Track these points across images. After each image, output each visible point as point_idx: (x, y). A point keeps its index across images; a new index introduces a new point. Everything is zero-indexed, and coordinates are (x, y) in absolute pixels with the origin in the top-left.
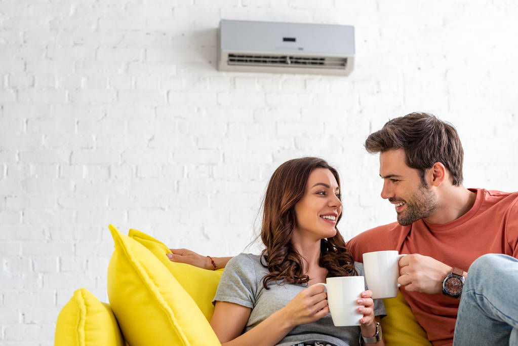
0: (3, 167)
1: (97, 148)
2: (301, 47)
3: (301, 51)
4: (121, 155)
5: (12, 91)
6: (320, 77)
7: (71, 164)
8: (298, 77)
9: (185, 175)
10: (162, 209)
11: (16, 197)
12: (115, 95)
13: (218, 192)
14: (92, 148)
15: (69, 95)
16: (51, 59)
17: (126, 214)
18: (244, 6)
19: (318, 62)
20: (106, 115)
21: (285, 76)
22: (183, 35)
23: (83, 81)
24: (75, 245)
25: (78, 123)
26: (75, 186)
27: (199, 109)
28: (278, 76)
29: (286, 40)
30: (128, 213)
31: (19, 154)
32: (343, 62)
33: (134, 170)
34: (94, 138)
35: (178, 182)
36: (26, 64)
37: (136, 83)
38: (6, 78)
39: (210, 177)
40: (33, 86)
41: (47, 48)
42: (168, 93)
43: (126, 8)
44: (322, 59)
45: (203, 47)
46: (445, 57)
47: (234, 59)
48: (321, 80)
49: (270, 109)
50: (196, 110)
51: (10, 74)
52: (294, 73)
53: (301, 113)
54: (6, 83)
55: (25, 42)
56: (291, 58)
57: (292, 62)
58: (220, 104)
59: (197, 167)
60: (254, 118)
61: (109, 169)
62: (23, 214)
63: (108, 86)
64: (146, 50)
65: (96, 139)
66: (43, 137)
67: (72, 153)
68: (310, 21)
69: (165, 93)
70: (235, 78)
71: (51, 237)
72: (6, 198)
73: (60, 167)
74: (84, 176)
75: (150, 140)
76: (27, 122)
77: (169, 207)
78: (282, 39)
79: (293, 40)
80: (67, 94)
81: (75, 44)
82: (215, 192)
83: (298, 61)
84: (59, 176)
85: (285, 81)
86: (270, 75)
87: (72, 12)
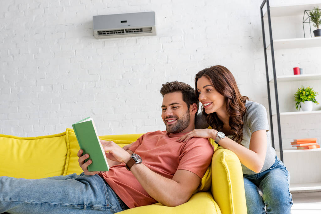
0: (9, 89)
1: (47, 78)
2: (129, 24)
3: (129, 26)
4: (57, 80)
5: (11, 57)
6: (143, 37)
7: (36, 86)
8: (133, 38)
9: (84, 87)
10: (75, 103)
11: (15, 101)
12: (53, 54)
13: (98, 93)
14: (45, 78)
15: (34, 56)
16: (26, 41)
17: (60, 106)
18: (108, 8)
19: (139, 30)
20: (50, 63)
21: (127, 38)
22: (81, 24)
23: (40, 49)
24: (39, 120)
25: (38, 68)
26: (39, 95)
27: (89, 57)
28: (124, 38)
29: (122, 22)
30: (60, 105)
31: (16, 83)
32: (150, 30)
33: (62, 86)
34: (45, 74)
35: (81, 90)
36: (16, 44)
37: (62, 48)
38: (9, 51)
39: (95, 87)
40: (19, 53)
41: (24, 36)
42: (75, 51)
43: (56, 15)
44: (142, 29)
45: (90, 29)
46: (205, 21)
47: (100, 33)
48: (144, 38)
49: (121, 54)
50: (88, 57)
51: (10, 49)
52: (132, 37)
53: (135, 55)
54: (9, 54)
55: (15, 35)
56: (126, 30)
57: (127, 32)
58: (98, 54)
59: (89, 83)
60: (113, 59)
61: (52, 86)
62: (18, 108)
63: (50, 50)
64: (65, 33)
65: (46, 74)
66: (25, 75)
67: (37, 81)
68: (139, 11)
69: (74, 51)
70: (104, 42)
71: (29, 117)
72: (11, 102)
73: (32, 87)
74: (42, 91)
75: (69, 73)
76: (18, 69)
77: (77, 101)
78: (120, 22)
79: (126, 22)
80: (33, 56)
81: (36, 33)
82: (97, 93)
83: (129, 31)
84: (32, 91)
85: (127, 40)
86: (120, 38)
87: (34, 20)
